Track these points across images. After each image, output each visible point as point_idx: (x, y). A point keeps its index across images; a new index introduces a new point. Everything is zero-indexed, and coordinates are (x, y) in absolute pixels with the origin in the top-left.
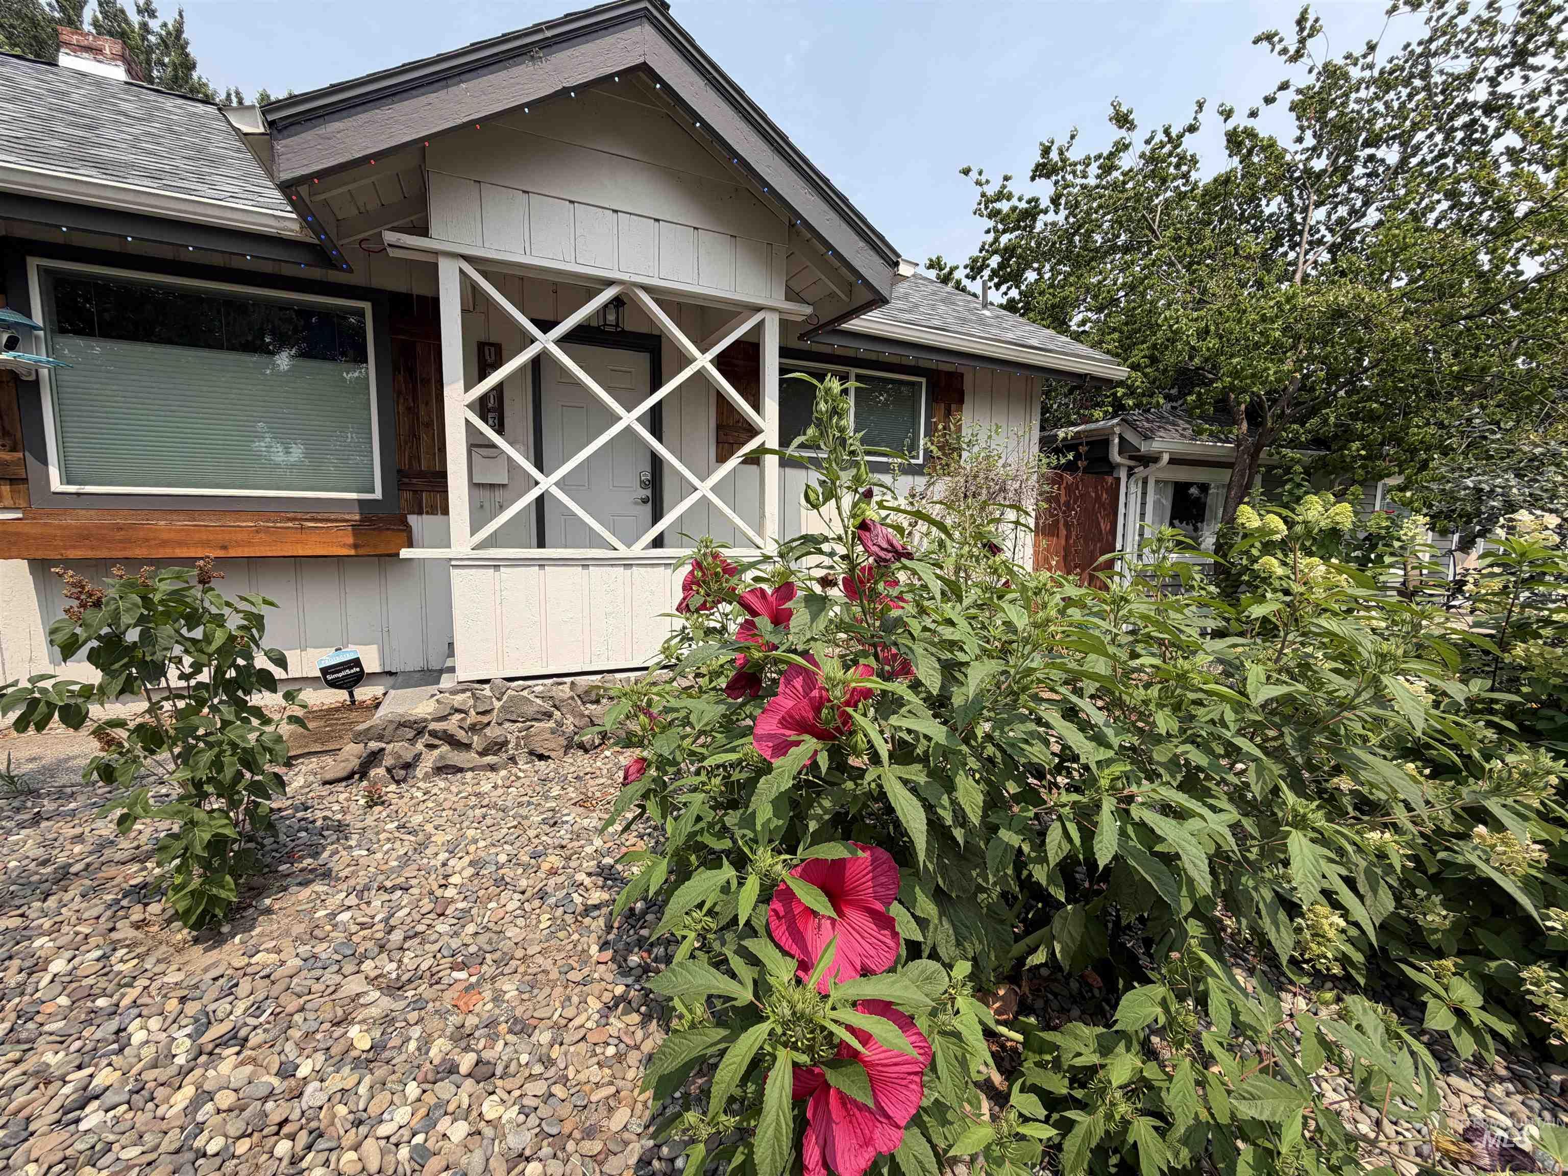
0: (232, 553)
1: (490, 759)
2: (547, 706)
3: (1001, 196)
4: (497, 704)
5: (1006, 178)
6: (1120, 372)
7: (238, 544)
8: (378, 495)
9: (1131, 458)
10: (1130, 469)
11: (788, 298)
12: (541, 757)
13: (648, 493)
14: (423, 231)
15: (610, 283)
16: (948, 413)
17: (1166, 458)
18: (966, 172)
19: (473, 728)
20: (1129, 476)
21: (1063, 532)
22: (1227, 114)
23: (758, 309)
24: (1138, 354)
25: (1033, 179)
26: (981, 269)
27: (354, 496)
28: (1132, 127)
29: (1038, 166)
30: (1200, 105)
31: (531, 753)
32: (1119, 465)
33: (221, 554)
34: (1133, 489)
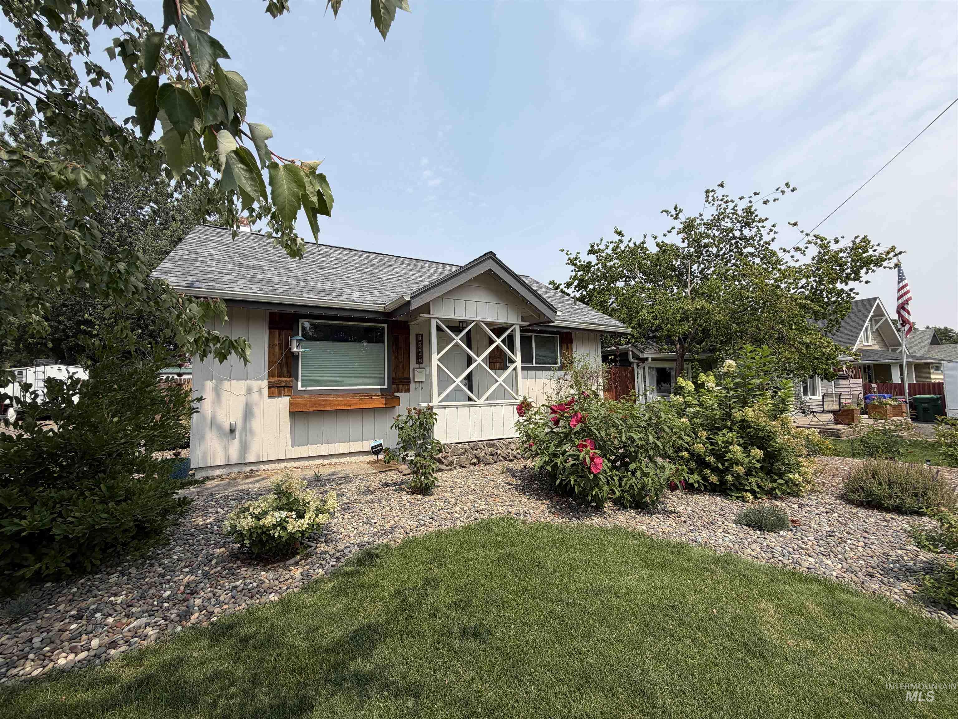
0: (352, 408)
1: (449, 467)
2: (463, 451)
3: (576, 259)
4: (450, 450)
5: (578, 253)
6: (629, 330)
7: (355, 404)
8: (386, 387)
9: (637, 359)
10: (638, 364)
11: (522, 321)
12: (463, 467)
13: (467, 381)
14: (430, 313)
15: (474, 321)
16: (567, 347)
17: (650, 359)
18: (562, 250)
19: (445, 458)
20: (638, 367)
21: (614, 390)
22: (655, 238)
23: (513, 324)
24: (634, 323)
25: (588, 254)
26: (571, 285)
27: (379, 387)
28: (623, 235)
29: (590, 251)
30: (645, 236)
31: (461, 466)
32: (633, 362)
33: (349, 408)
34: (640, 372)
